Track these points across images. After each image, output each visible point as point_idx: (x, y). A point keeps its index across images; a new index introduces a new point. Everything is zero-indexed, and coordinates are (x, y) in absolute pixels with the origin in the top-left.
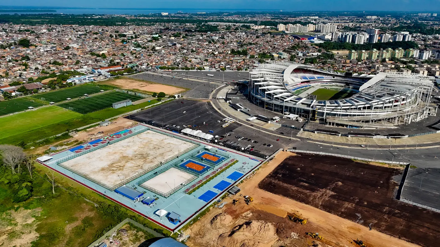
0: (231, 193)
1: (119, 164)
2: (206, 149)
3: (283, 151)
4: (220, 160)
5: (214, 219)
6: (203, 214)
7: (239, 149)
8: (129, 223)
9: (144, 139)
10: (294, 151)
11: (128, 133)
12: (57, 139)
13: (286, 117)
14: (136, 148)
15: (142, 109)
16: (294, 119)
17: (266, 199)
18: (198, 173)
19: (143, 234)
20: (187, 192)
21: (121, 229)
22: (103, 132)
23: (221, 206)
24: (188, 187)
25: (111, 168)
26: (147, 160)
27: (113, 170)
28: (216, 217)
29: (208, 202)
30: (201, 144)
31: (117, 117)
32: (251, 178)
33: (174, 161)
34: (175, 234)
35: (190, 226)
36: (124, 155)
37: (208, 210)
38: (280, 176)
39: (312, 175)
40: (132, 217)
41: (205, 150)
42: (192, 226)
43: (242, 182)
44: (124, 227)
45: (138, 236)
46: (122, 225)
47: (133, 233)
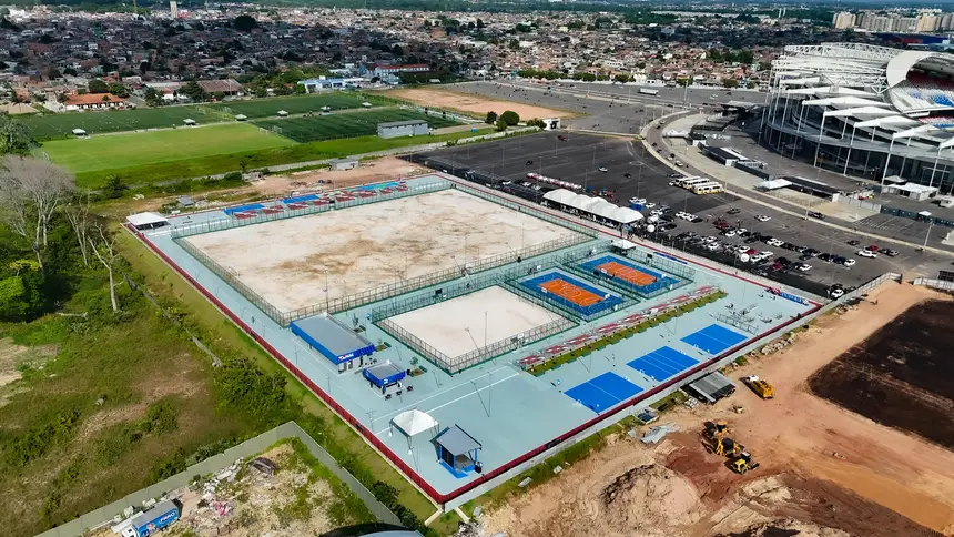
0: (696, 394)
1: (339, 258)
2: (616, 250)
3: (899, 281)
4: (658, 285)
5: (618, 483)
6: (576, 456)
7: (728, 259)
8: (295, 442)
9: (433, 207)
10: (942, 284)
11: (397, 189)
12: (211, 184)
13: (892, 191)
14: (402, 225)
15: (449, 145)
16: (921, 198)
17: (846, 438)
18: (576, 311)
19: (330, 493)
20: (528, 367)
21: (260, 459)
22: (329, 182)
23: (655, 438)
24: (536, 348)
25: (310, 267)
26: (425, 257)
27: (315, 271)
28: (628, 475)
29: (601, 413)
30: (600, 235)
31: (380, 153)
32: (777, 355)
33: (502, 271)
34: (448, 517)
35: (515, 494)
36: (363, 238)
37: (598, 442)
38: (899, 361)
40: (316, 426)
41: (612, 251)
42: (524, 498)
43: (740, 361)
44: (271, 455)
45: (308, 496)
46: (270, 443)
47: (297, 480)
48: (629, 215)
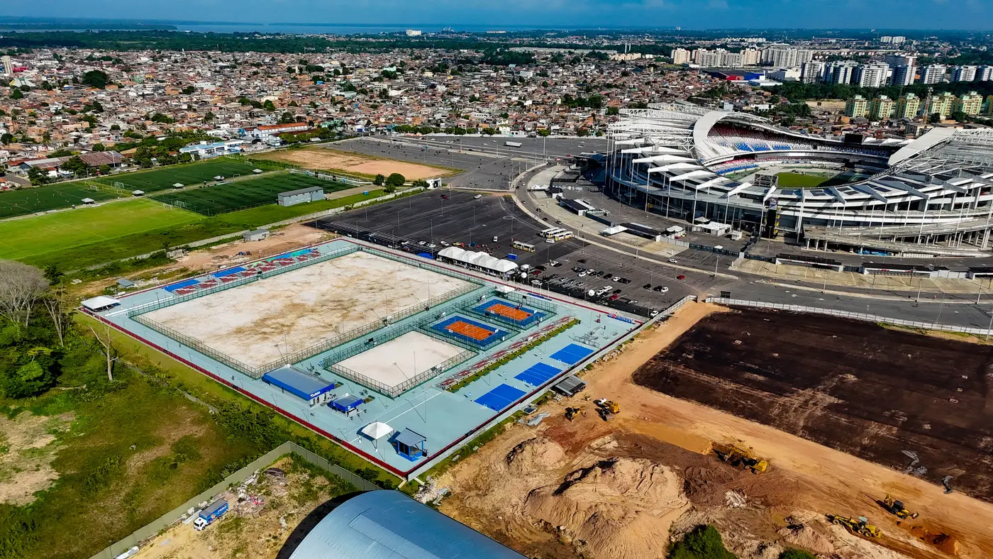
0: (560, 392)
1: (281, 321)
2: (499, 294)
3: (696, 300)
4: (532, 319)
5: (514, 450)
6: (486, 439)
7: (580, 295)
8: (292, 455)
9: (347, 269)
10: (723, 301)
11: (310, 255)
13: (699, 230)
14: (325, 288)
16: (720, 234)
17: (652, 409)
18: (476, 344)
19: (327, 483)
20: (447, 387)
21: (270, 469)
22: (248, 253)
23: (536, 422)
24: (450, 374)
25: (259, 330)
26: (351, 314)
27: (265, 333)
28: (520, 446)
29: (500, 411)
30: (487, 283)
32: (613, 361)
33: (417, 318)
34: (411, 483)
35: (451, 466)
36: (296, 301)
37: (500, 429)
38: (690, 357)
39: (774, 357)
40: (300, 441)
41: (496, 295)
42: (457, 468)
43: (589, 367)
44: (278, 464)
45: (312, 486)
46: (275, 457)
47: (301, 478)
48: (508, 266)
